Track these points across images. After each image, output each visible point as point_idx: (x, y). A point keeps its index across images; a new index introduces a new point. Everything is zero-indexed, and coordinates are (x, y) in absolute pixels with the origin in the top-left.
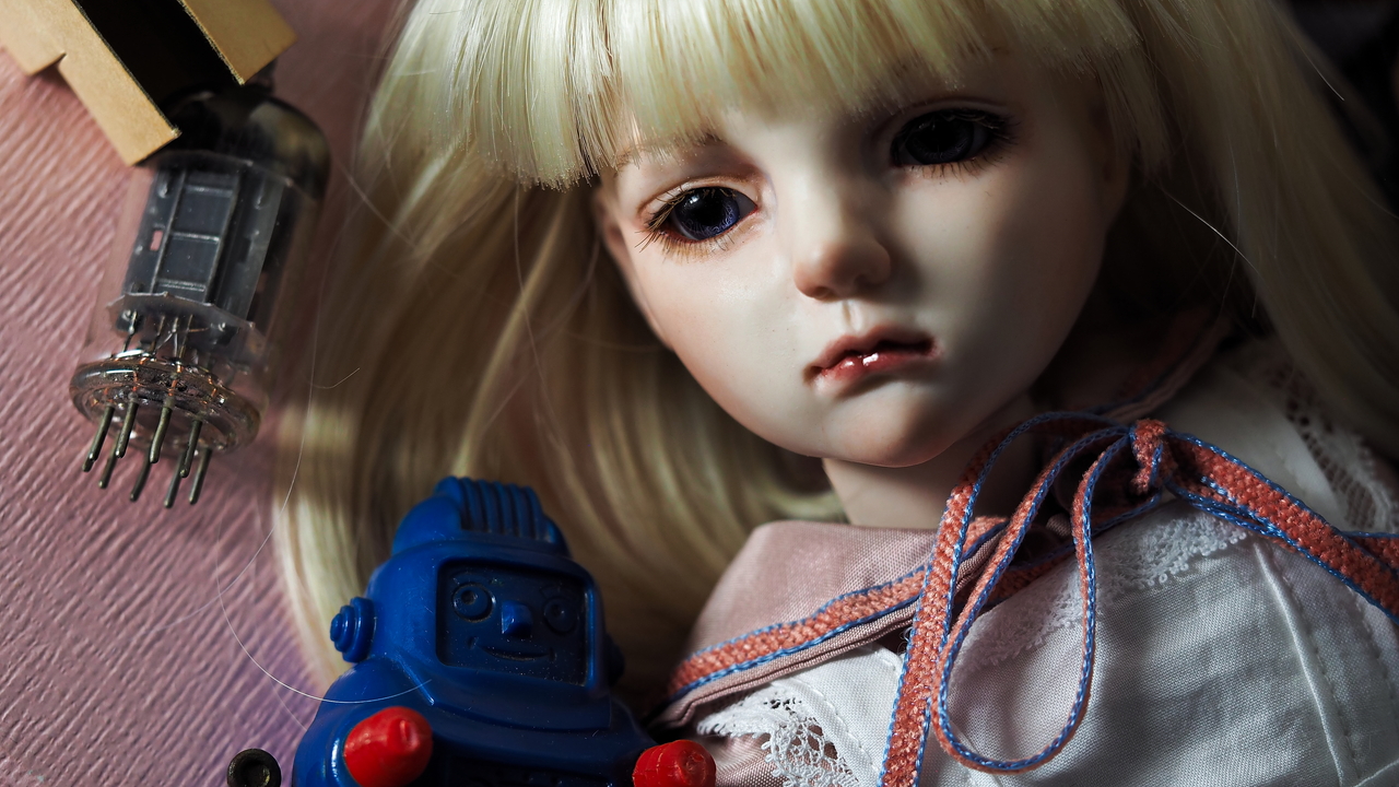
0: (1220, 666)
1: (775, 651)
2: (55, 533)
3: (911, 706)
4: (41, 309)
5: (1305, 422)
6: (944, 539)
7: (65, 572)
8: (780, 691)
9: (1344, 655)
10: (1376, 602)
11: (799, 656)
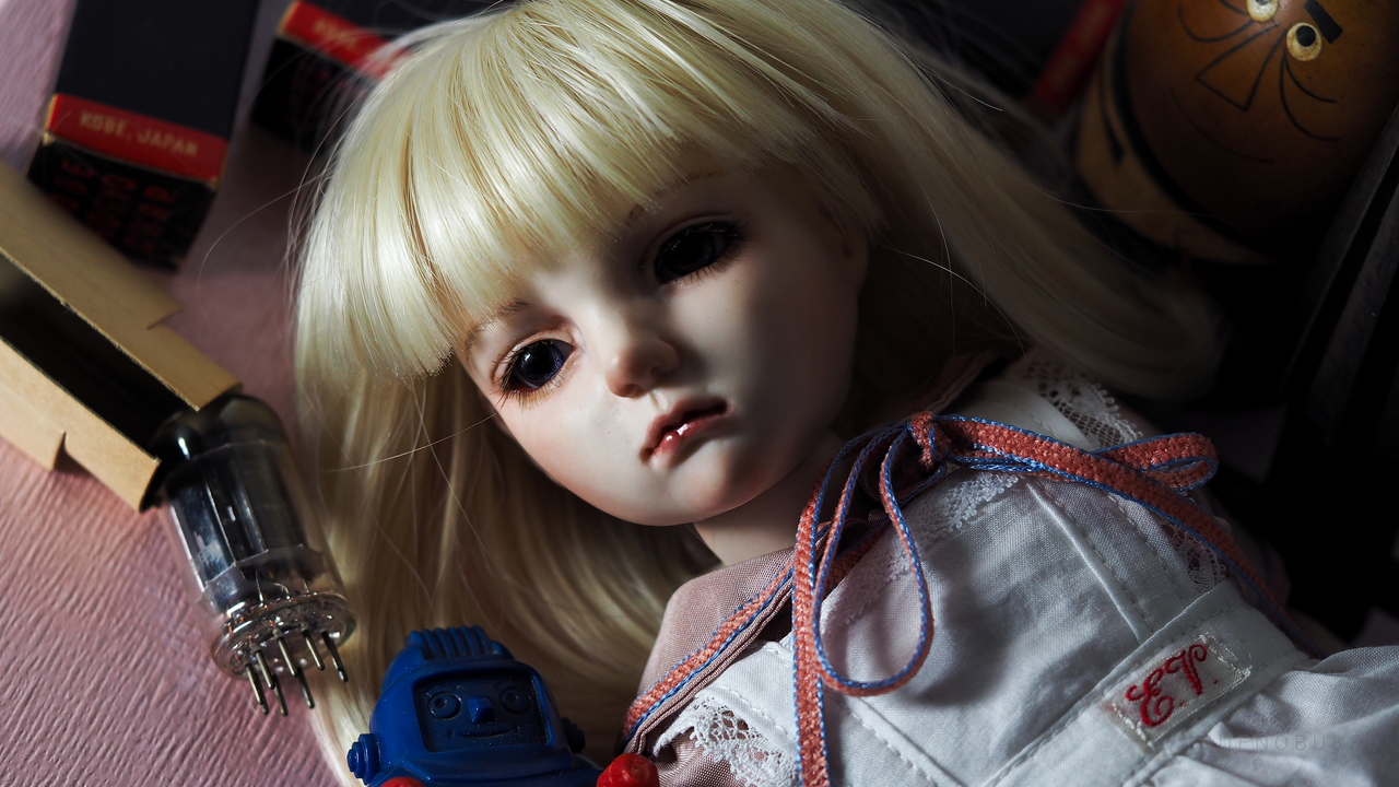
2: (128, 755)
4: (78, 601)
5: (1054, 394)
7: (143, 781)
10: (1129, 497)
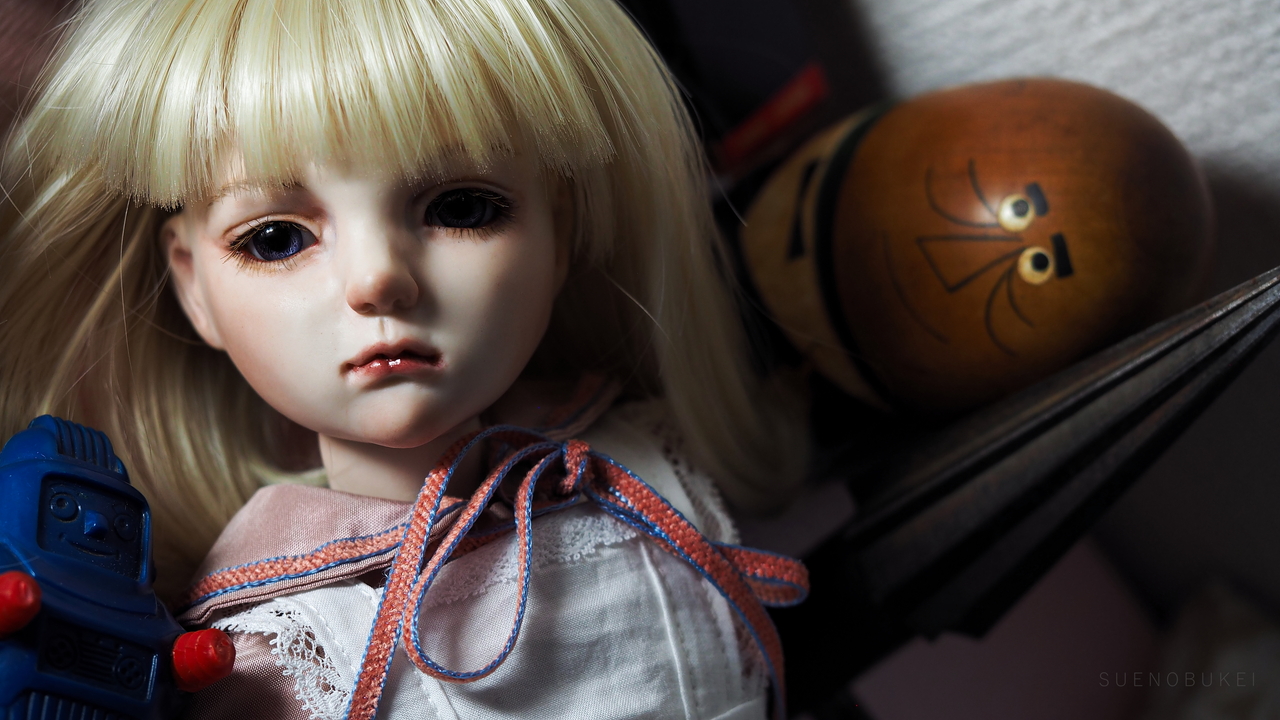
0: (612, 626)
1: (280, 575)
3: (386, 625)
5: (676, 462)
6: (422, 505)
8: (282, 605)
9: (697, 631)
11: (299, 581)
